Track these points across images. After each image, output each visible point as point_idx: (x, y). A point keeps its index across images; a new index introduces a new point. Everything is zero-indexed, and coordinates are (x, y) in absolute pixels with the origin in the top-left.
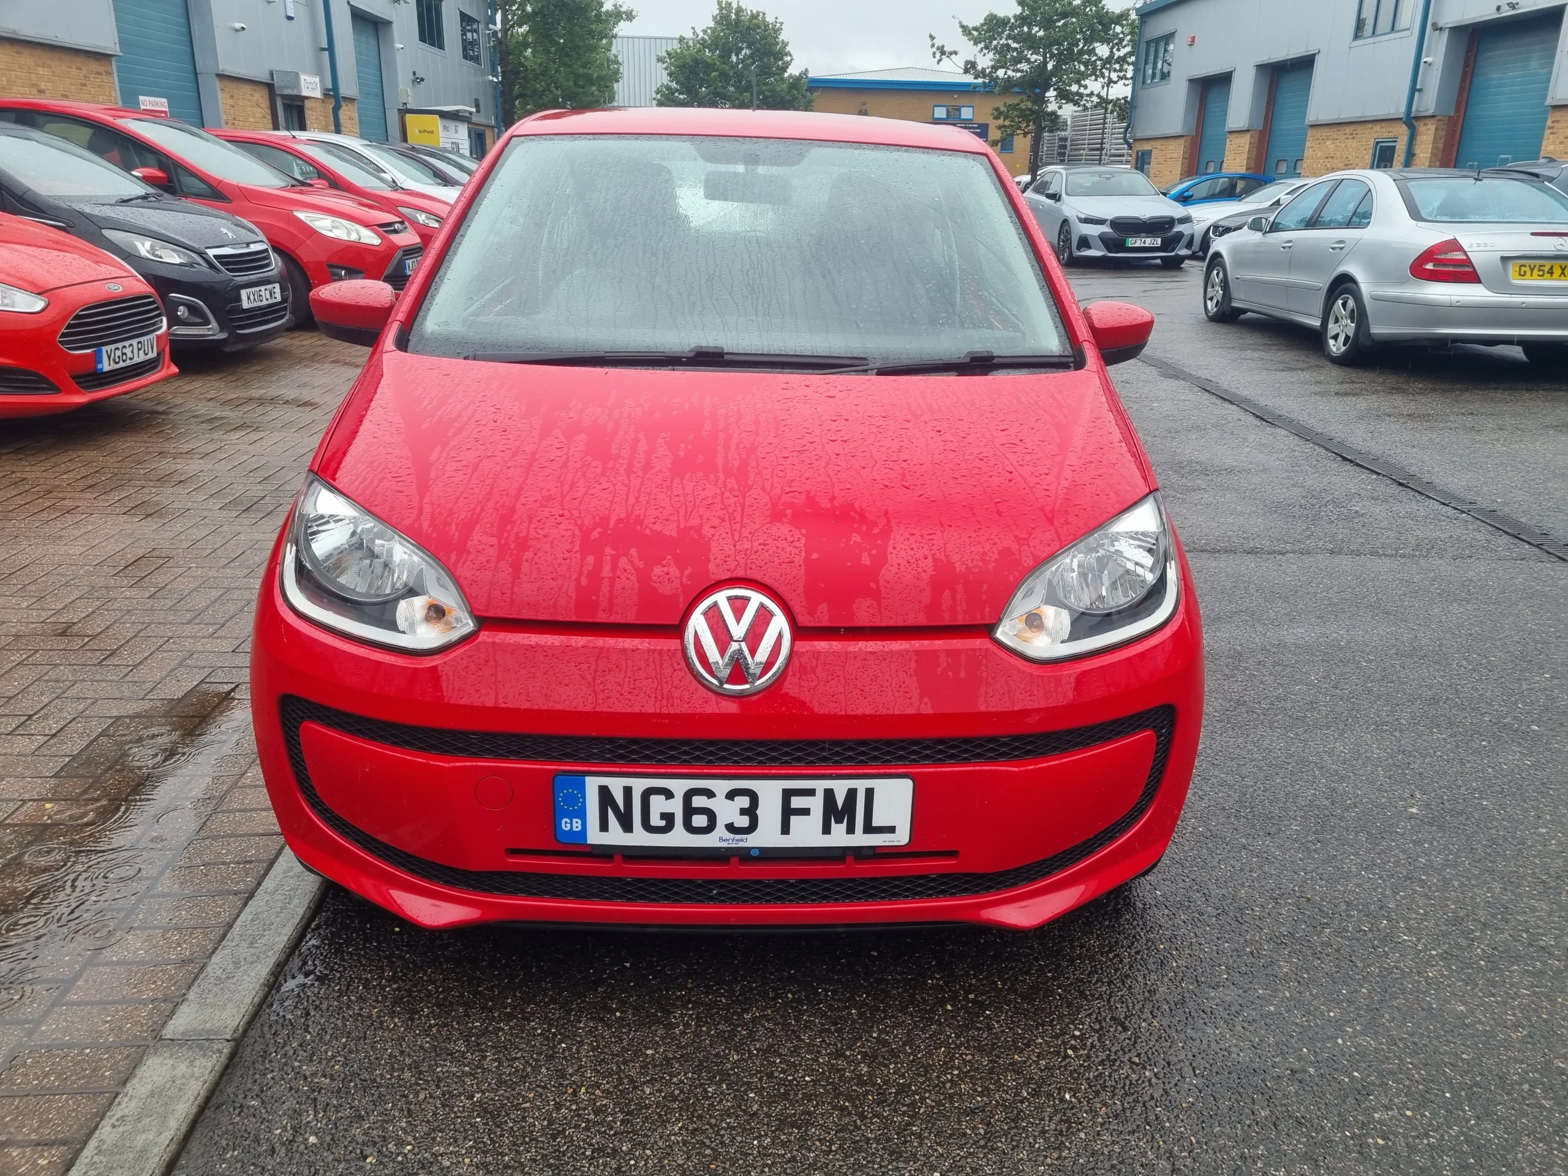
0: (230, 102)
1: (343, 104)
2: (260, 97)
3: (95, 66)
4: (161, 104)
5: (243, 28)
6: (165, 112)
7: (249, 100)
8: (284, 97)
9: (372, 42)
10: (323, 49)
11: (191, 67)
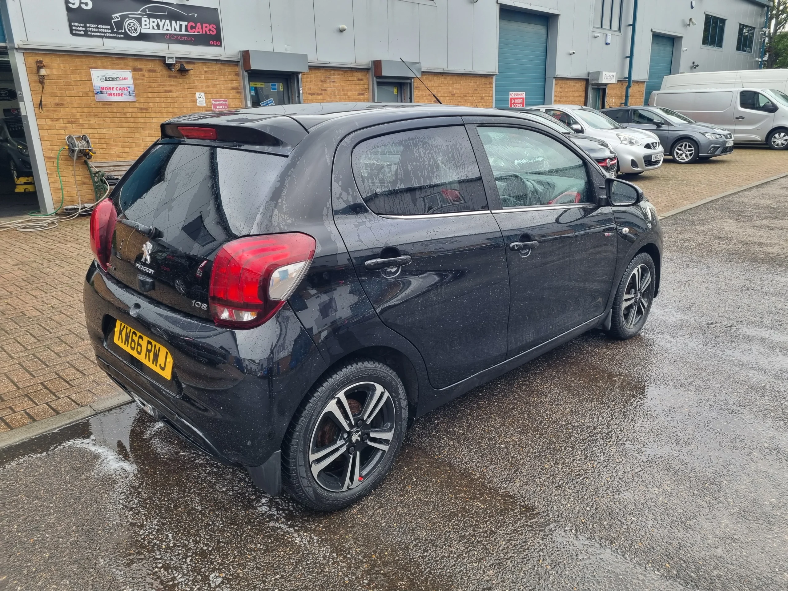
0: (560, 90)
1: (632, 84)
2: (581, 87)
3: (484, 80)
4: (522, 94)
5: (574, 53)
6: (523, 98)
7: (572, 88)
8: (593, 85)
9: (669, 49)
10: (627, 57)
11: (543, 75)
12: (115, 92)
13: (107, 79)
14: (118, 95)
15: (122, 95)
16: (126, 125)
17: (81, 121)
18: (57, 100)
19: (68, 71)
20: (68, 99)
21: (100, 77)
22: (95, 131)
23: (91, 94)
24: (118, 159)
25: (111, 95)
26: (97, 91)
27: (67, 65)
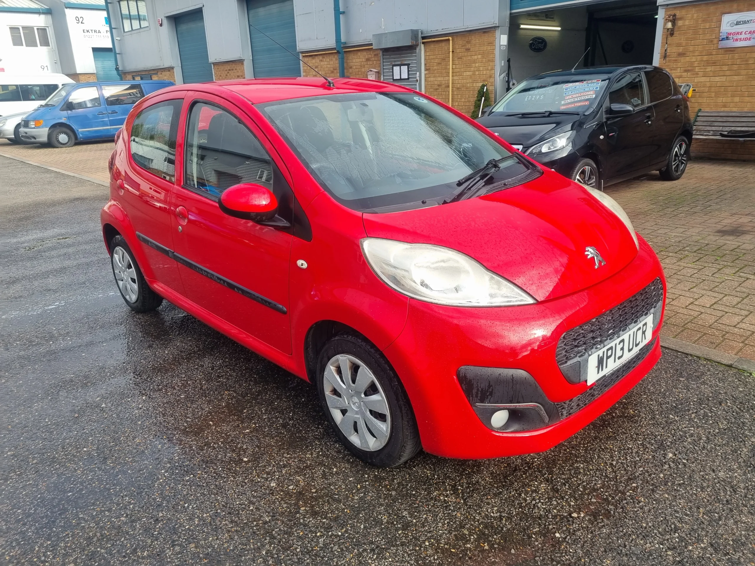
12: (743, 36)
13: (738, 23)
14: (746, 39)
15: (750, 39)
16: (743, 72)
17: (697, 69)
18: (681, 50)
19: (700, 20)
20: (691, 48)
21: (730, 23)
22: (707, 79)
23: (715, 41)
24: (723, 109)
25: (737, 40)
26: (723, 37)
27: (701, 14)
